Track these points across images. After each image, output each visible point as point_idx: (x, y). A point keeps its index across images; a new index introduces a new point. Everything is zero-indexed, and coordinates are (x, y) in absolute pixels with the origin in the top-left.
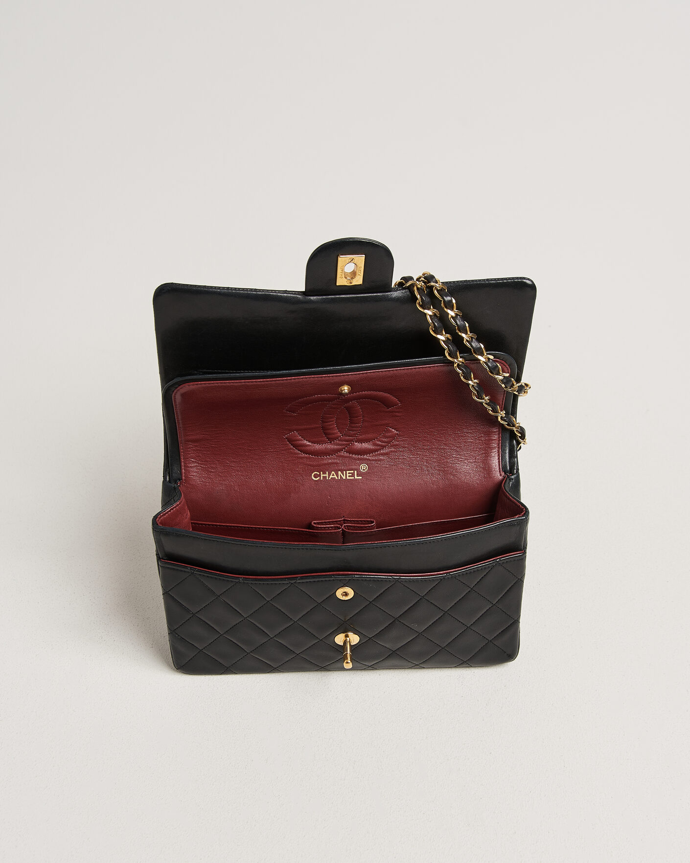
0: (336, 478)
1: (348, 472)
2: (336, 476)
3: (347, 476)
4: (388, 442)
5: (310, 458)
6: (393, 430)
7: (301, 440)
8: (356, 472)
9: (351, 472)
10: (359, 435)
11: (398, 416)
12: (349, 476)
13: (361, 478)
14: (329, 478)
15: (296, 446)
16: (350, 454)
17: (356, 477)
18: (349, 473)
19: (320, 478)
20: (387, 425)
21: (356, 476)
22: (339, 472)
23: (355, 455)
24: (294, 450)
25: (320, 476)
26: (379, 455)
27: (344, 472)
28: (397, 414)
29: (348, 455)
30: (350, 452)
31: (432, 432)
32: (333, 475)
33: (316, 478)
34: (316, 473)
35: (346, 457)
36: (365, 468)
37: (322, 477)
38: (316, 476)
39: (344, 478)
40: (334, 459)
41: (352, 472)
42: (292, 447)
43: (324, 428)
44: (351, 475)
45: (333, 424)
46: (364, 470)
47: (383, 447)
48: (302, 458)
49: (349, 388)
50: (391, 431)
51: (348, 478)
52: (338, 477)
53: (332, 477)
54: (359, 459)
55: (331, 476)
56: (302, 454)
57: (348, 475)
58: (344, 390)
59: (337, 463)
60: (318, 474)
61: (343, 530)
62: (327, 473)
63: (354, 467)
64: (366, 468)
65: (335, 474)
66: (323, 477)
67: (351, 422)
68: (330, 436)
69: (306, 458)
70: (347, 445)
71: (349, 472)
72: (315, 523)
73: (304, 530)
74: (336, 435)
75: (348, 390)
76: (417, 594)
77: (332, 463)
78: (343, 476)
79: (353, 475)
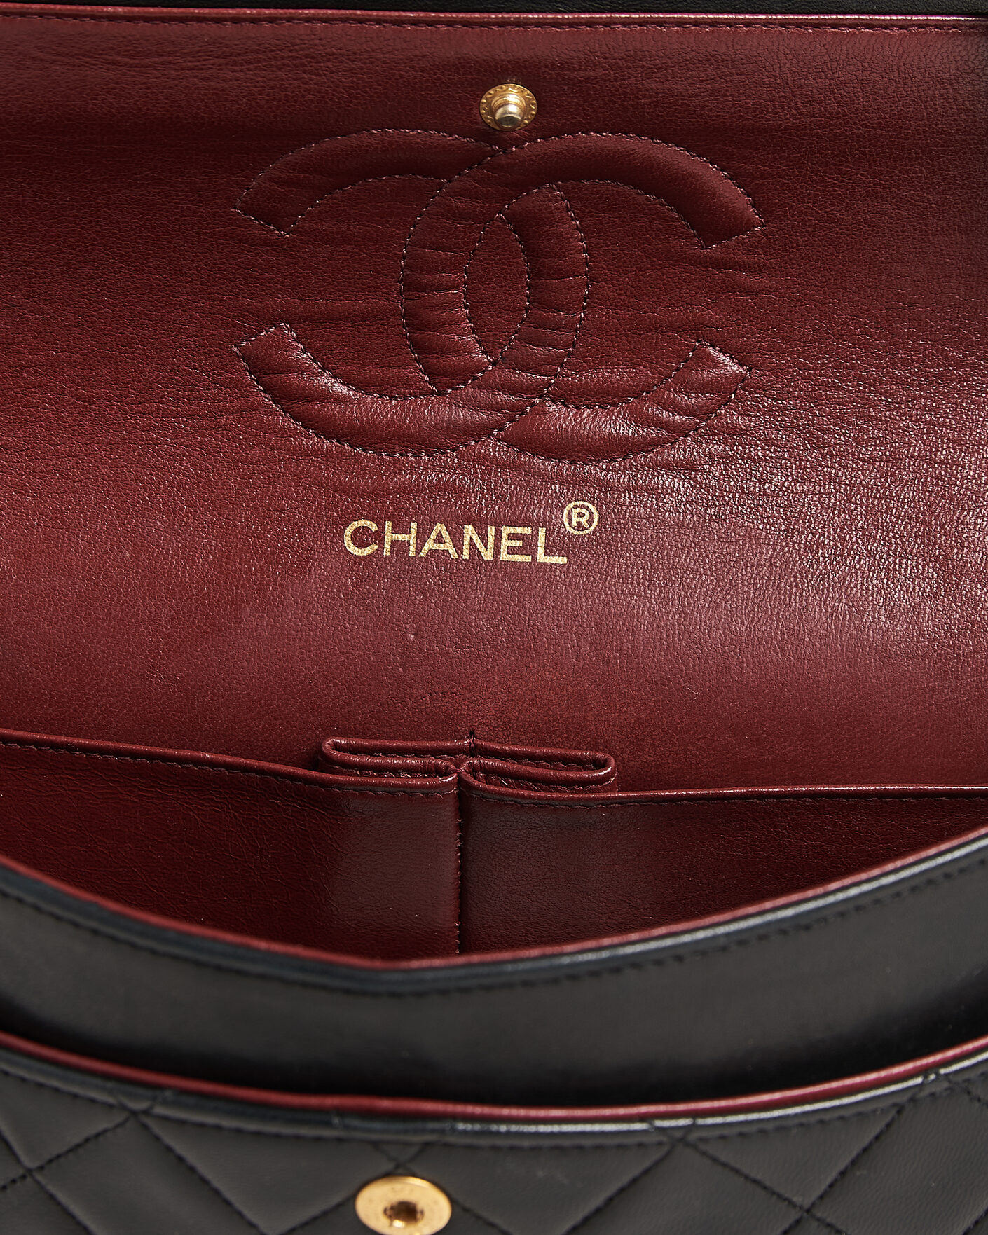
0: (453, 553)
1: (506, 530)
2: (448, 546)
3: (503, 548)
4: (700, 413)
5: (340, 456)
6: (725, 359)
7: (310, 371)
8: (542, 533)
9: (519, 530)
10: (573, 367)
11: (749, 292)
12: (511, 550)
13: (562, 560)
14: (418, 550)
15: (287, 397)
16: (522, 451)
17: (541, 557)
18: (512, 537)
19: (381, 548)
20: (698, 329)
21: (541, 551)
22: (469, 530)
23: (548, 459)
24: (275, 414)
25: (379, 537)
26: (653, 466)
27: (491, 530)
28: (746, 278)
29: (512, 455)
30: (522, 443)
31: (898, 380)
32: (440, 541)
33: (361, 546)
34: (362, 523)
35: (503, 465)
36: (583, 520)
37: (387, 546)
38: (360, 538)
39: (488, 555)
40: (449, 468)
41: (528, 531)
42: (267, 399)
43: (416, 322)
44: (519, 543)
45: (454, 303)
46: (580, 527)
47: (679, 432)
48: (305, 453)
49: (528, 102)
50: (716, 364)
51: (505, 557)
52: (458, 547)
53: (436, 546)
54: (560, 479)
55: (429, 545)
56: (308, 437)
57: (505, 543)
58: (506, 103)
59: (461, 490)
60: (374, 528)
61: (460, 782)
62: (413, 531)
63: (536, 512)
64: (590, 521)
65: (446, 535)
66: (394, 543)
67: (539, 302)
68: (441, 362)
69: (327, 454)
70: (512, 407)
71: (512, 530)
72: (336, 747)
73: (291, 769)
74: (467, 358)
75: (525, 111)
76: (779, 1196)
77: (440, 488)
78: (482, 549)
79: (529, 546)
